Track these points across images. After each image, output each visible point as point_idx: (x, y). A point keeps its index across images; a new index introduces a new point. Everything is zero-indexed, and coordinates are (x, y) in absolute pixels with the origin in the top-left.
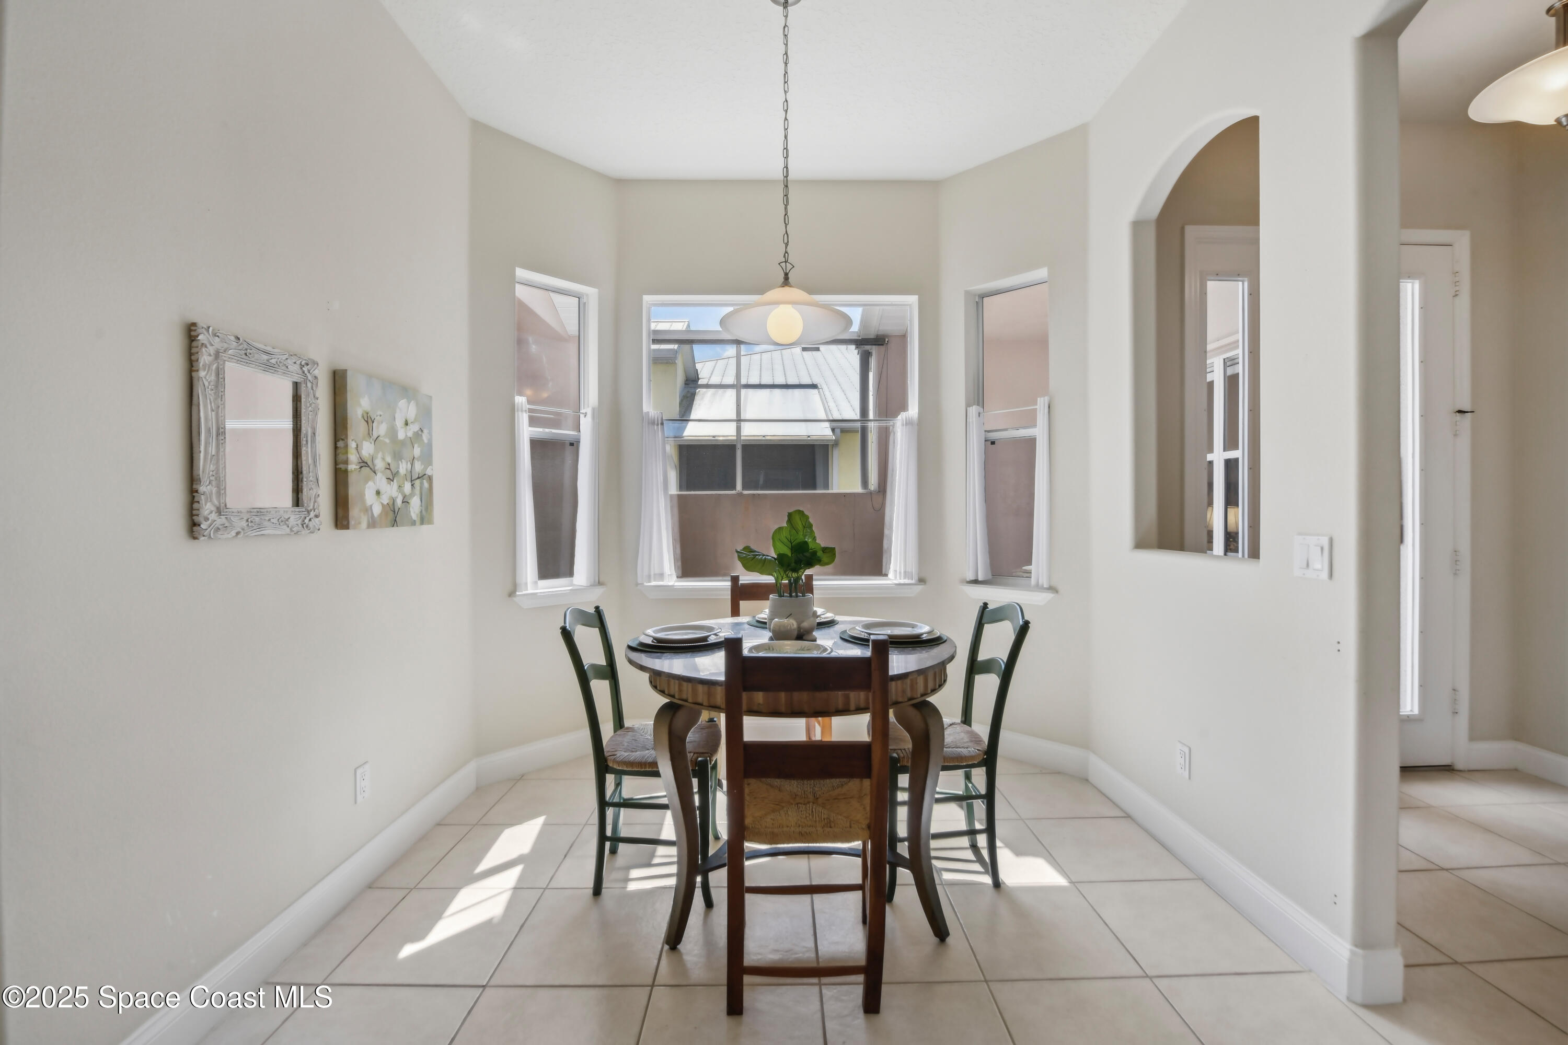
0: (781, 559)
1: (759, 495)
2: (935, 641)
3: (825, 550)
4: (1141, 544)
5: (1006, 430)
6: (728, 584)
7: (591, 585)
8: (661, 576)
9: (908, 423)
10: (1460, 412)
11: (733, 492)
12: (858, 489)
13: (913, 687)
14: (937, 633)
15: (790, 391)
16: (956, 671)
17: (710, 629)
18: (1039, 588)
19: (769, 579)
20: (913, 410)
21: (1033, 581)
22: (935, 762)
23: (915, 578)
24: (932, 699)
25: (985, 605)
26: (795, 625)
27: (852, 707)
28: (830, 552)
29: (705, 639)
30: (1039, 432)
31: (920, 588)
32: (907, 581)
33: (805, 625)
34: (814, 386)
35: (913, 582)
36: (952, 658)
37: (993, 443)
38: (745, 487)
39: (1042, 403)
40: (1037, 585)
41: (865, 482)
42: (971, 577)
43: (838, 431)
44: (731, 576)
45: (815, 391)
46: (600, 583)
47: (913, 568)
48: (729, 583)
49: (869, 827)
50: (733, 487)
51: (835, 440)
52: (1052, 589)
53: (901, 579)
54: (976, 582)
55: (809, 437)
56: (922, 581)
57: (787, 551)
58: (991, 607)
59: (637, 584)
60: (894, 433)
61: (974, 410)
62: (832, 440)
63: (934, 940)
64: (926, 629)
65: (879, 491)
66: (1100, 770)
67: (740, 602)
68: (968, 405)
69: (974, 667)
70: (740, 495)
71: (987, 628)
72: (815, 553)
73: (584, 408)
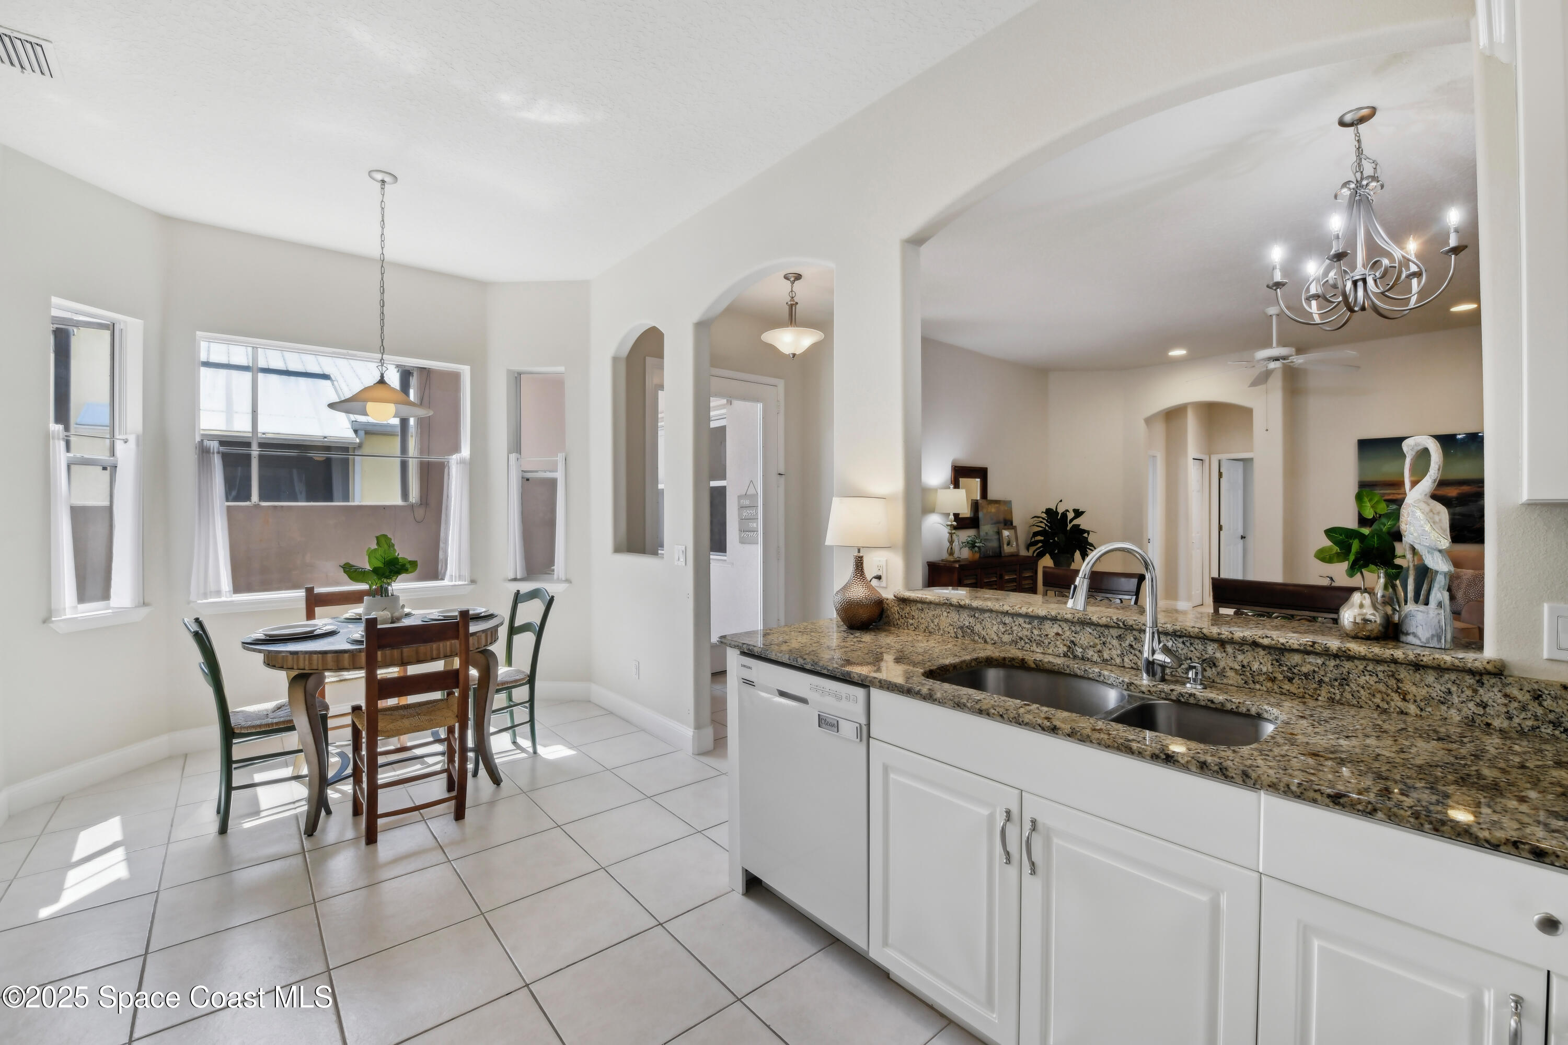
0: (376, 571)
1: (282, 506)
2: (490, 617)
3: (410, 562)
4: (617, 550)
5: (536, 472)
6: (301, 594)
7: (136, 607)
8: (218, 593)
9: (462, 462)
10: (779, 474)
11: (247, 503)
12: (398, 501)
13: (479, 642)
14: (491, 612)
15: (293, 379)
16: (503, 632)
17: (315, 625)
18: (559, 581)
19: (364, 587)
20: (465, 452)
21: (555, 576)
22: (492, 688)
23: (468, 578)
24: (491, 648)
25: (518, 591)
26: (390, 616)
27: (442, 656)
28: (414, 564)
29: (312, 631)
30: (559, 475)
31: (472, 587)
32: (460, 583)
33: (397, 614)
34: (325, 377)
35: (466, 583)
36: (502, 624)
37: (528, 480)
38: (262, 497)
39: (560, 458)
40: (558, 579)
41: (405, 494)
42: (512, 576)
43: (362, 433)
44: (306, 588)
45: (328, 382)
46: (145, 604)
47: (466, 573)
48: (304, 594)
49: (457, 716)
50: (248, 498)
51: (359, 443)
52: (568, 581)
53: (456, 581)
54: (515, 580)
55: (325, 437)
56: (473, 581)
57: (379, 564)
58: (522, 592)
59: (189, 602)
60: (449, 468)
61: (513, 457)
62: (355, 443)
63: (493, 786)
64: (484, 610)
65: (421, 504)
66: (599, 693)
67: (316, 608)
68: (510, 452)
69: (513, 630)
70: (257, 506)
71: (520, 606)
72: (404, 565)
73: (119, 435)
